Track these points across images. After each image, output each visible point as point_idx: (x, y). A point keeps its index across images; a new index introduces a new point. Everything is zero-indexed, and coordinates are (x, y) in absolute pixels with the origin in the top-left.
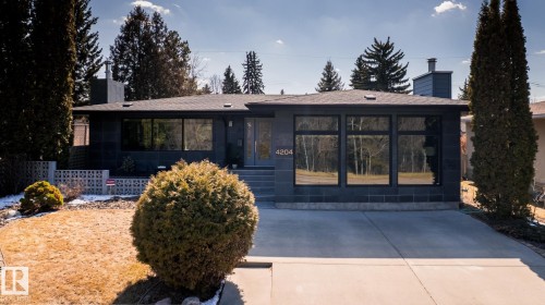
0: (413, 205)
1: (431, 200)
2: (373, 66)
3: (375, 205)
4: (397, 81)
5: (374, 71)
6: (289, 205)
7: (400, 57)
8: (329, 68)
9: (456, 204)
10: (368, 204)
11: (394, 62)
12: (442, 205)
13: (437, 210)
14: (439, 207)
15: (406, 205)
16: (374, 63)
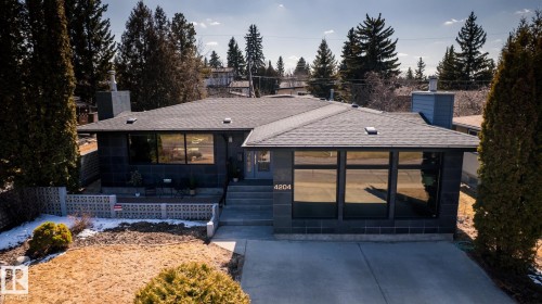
0: (408, 237)
1: (426, 232)
2: (364, 42)
3: (372, 237)
4: (386, 55)
5: (366, 46)
6: (287, 236)
7: (389, 33)
8: (324, 46)
9: (451, 236)
10: (364, 236)
11: (385, 37)
12: (437, 236)
13: (430, 241)
14: (433, 238)
15: (401, 237)
16: (366, 38)
